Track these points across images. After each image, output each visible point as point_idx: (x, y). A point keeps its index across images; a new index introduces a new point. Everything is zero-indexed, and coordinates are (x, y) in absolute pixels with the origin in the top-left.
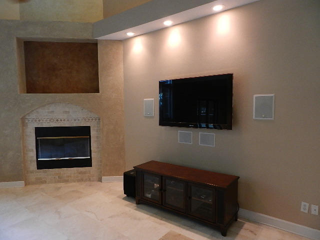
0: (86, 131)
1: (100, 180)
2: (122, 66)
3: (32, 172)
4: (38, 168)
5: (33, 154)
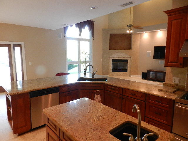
0: (126, 61)
1: (130, 76)
2: (139, 41)
3: (110, 72)
4: (112, 72)
5: (111, 67)
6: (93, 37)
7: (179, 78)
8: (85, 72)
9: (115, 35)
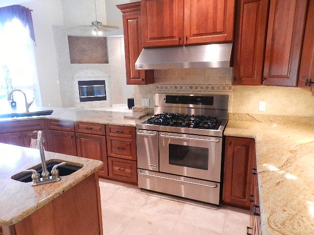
1: (111, 106)
2: (119, 50)
3: (78, 103)
6: (34, 40)
7: (148, 100)
8: (14, 104)
9: (77, 38)
